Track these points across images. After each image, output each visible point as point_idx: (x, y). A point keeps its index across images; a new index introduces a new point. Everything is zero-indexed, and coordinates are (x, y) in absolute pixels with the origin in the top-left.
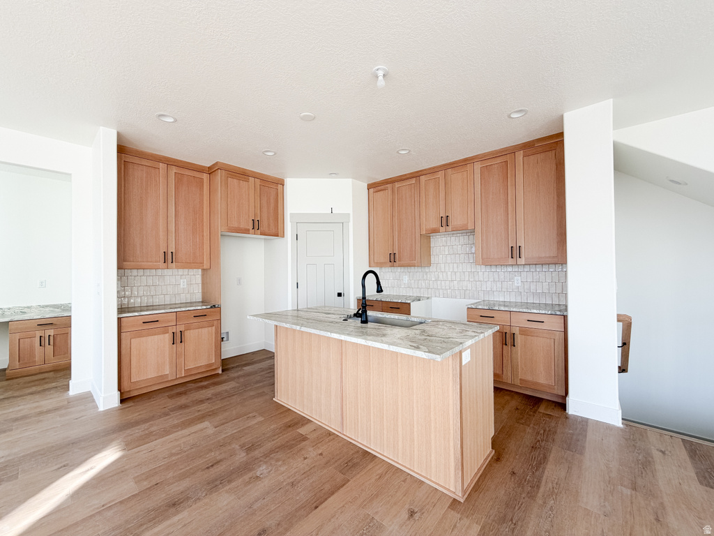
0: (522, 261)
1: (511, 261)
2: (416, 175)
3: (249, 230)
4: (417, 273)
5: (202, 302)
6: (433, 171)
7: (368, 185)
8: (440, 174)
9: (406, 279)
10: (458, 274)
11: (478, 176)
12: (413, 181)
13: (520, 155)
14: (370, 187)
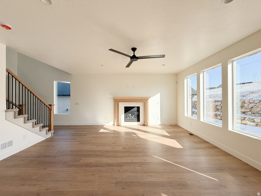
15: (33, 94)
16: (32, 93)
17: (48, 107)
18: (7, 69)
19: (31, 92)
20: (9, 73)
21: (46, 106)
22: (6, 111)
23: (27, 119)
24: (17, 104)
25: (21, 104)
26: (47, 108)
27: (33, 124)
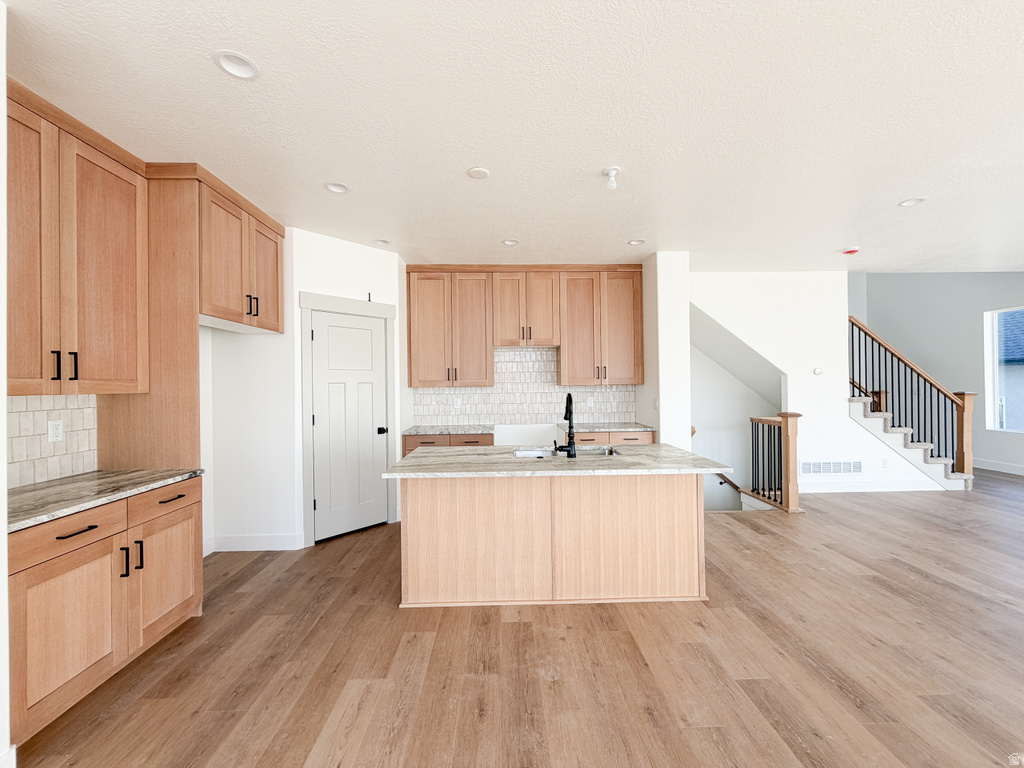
0: (606, 382)
1: (596, 382)
2: (489, 270)
3: (241, 315)
4: (476, 395)
5: (101, 472)
6: (511, 270)
7: (408, 266)
8: (521, 276)
9: (458, 402)
10: (528, 395)
11: (564, 288)
12: (483, 276)
13: (604, 275)
14: (410, 270)
15: (906, 365)
16: (903, 361)
17: (953, 401)
18: (850, 317)
19: (899, 359)
20: (853, 324)
21: (945, 396)
22: (850, 401)
23: (890, 424)
24: (870, 390)
25: (877, 389)
26: (949, 402)
27: (905, 439)
